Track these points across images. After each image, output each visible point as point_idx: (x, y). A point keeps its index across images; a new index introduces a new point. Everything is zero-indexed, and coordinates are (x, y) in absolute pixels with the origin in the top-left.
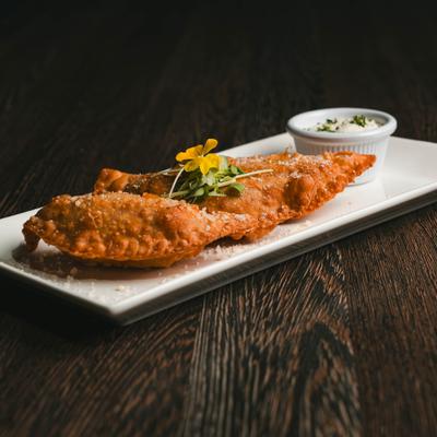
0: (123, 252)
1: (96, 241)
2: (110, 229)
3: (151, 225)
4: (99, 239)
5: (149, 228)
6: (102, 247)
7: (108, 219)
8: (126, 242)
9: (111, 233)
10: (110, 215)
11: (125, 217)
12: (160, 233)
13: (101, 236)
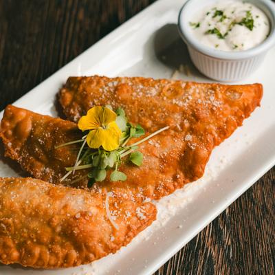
0: (35, 261)
1: (9, 247)
2: (22, 237)
3: (59, 235)
4: (12, 245)
5: (58, 238)
6: (15, 254)
7: (19, 226)
8: (37, 251)
9: (22, 240)
10: (21, 222)
11: (35, 225)
12: (68, 243)
13: (14, 242)
